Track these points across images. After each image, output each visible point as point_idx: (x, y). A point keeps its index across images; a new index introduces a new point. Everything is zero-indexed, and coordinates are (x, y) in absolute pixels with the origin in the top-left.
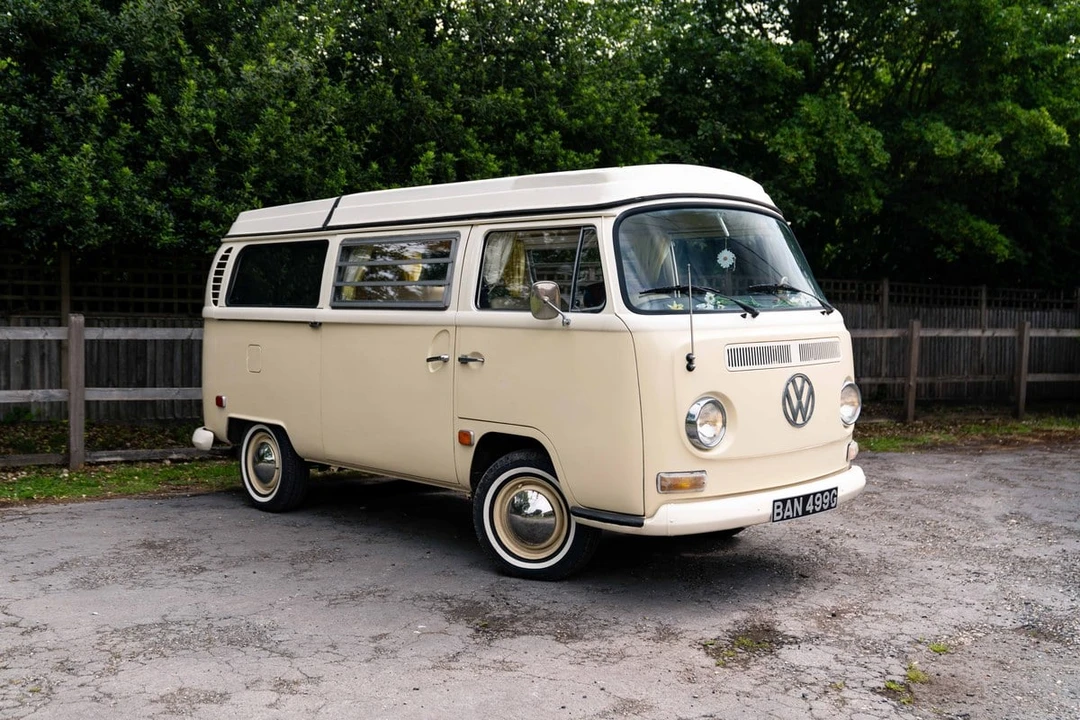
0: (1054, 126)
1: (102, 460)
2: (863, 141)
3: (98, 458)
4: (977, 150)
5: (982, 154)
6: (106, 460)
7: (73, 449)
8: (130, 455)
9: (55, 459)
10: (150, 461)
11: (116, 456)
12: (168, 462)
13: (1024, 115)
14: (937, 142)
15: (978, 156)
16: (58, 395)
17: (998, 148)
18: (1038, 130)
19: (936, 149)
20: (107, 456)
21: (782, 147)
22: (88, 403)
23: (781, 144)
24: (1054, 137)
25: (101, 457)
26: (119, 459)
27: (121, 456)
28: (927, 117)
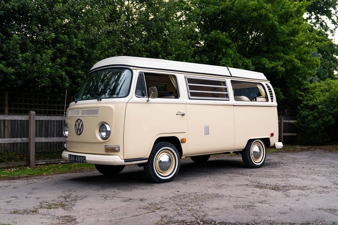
0: (296, 60)
1: (39, 163)
2: (246, 63)
3: (38, 163)
4: (277, 66)
5: (278, 67)
6: (40, 163)
7: (31, 159)
8: (48, 161)
9: (24, 163)
10: (55, 163)
11: (44, 162)
12: (60, 164)
13: (287, 57)
14: (266, 64)
15: (277, 68)
16: (25, 140)
17: (282, 66)
18: (291, 61)
19: (266, 66)
20: (41, 162)
21: (225, 63)
22: (36, 143)
23: (224, 62)
24: (297, 63)
25: (39, 162)
26: (45, 163)
27: (45, 162)
28: (257, 57)
